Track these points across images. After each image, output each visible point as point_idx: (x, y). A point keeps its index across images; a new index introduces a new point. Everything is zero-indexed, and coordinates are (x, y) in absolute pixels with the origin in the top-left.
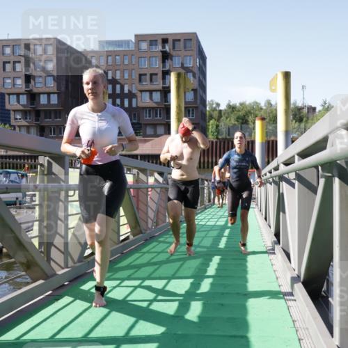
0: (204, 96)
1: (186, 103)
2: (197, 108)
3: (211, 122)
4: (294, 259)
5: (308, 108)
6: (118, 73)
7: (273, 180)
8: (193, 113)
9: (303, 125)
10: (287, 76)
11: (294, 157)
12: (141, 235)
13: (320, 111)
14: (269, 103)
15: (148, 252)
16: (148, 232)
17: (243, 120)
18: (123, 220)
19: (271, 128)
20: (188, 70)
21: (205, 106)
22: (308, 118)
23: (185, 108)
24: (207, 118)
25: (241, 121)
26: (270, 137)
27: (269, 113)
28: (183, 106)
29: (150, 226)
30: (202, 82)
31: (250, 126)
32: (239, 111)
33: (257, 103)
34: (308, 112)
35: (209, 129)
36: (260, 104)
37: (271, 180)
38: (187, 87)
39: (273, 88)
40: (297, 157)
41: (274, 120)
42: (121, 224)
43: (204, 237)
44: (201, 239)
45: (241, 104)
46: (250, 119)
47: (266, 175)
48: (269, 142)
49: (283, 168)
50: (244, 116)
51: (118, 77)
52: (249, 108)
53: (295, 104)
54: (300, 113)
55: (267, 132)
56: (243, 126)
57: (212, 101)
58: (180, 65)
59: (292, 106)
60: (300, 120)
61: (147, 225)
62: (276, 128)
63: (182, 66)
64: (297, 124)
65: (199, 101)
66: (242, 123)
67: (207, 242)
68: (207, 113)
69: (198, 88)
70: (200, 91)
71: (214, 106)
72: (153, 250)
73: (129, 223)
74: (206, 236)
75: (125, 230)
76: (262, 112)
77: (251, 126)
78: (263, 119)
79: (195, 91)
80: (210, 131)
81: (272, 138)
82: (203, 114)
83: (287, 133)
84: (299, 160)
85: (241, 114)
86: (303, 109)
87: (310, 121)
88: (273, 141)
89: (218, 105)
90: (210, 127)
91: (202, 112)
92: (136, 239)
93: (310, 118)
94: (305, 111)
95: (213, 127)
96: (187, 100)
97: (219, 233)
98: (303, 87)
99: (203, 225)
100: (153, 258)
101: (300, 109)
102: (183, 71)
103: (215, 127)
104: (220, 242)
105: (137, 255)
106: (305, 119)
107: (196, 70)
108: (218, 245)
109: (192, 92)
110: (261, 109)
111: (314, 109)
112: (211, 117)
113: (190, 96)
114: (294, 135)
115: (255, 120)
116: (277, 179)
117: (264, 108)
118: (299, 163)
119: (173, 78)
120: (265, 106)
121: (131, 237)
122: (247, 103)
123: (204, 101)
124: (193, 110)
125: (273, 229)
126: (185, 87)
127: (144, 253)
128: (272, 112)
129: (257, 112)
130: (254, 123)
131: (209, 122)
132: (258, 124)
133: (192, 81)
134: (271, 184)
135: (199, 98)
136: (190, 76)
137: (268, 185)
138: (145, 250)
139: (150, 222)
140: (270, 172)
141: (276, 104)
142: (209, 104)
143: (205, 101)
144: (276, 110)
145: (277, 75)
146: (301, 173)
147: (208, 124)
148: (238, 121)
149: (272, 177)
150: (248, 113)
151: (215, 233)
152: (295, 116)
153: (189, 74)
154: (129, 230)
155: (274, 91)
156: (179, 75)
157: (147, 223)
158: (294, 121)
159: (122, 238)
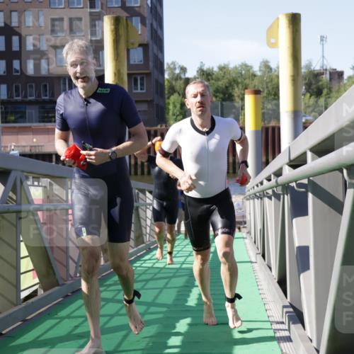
0: (160, 55)
1: (130, 66)
2: (148, 75)
3: (172, 98)
4: (310, 322)
5: (330, 73)
6: (15, 15)
7: (273, 191)
8: (142, 84)
9: (322, 101)
10: (295, 20)
11: (305, 154)
12: (57, 288)
13: (350, 78)
14: (266, 66)
15: (68, 317)
16: (69, 282)
17: (224, 94)
18: (26, 264)
19: (269, 106)
20: (132, 12)
21: (162, 72)
22: (330, 90)
23: (129, 75)
24: (166, 92)
25: (221, 96)
26: (269, 122)
27: (267, 83)
28: (125, 71)
29: (72, 272)
30: (156, 32)
31: (236, 104)
32: (218, 79)
33: (246, 66)
34: (331, 79)
35: (169, 110)
36: (251, 67)
37: (270, 192)
38: (132, 41)
39: (273, 41)
40: (309, 155)
41: (275, 94)
42: (22, 271)
43: (161, 290)
44: (156, 292)
45: (222, 68)
46: (236, 92)
47: (262, 183)
48: (267, 129)
49: (288, 173)
50: (227, 87)
51: (15, 23)
52: (234, 76)
53: (308, 66)
54: (318, 81)
55: (263, 114)
56: (224, 103)
57: (173, 63)
58: (120, 5)
59: (303, 70)
60: (318, 93)
61: (68, 270)
62: (278, 106)
63: (124, 7)
64: (313, 100)
65: (151, 64)
66: (224, 100)
67: (168, 297)
68: (166, 83)
69: (151, 43)
70: (153, 48)
71: (177, 71)
72: (76, 314)
73: (36, 269)
74: (165, 287)
75: (29, 281)
76: (256, 82)
77: (238, 104)
78: (257, 92)
79: (145, 46)
80: (171, 113)
81: (273, 124)
82: (160, 86)
83: (296, 114)
84: (313, 159)
85: (221, 84)
86: (323, 74)
87: (334, 94)
88: (274, 128)
89: (184, 70)
90: (171, 107)
91: (157, 81)
92: (48, 295)
93: (333, 90)
94: (326, 77)
95: (175, 106)
96: (132, 62)
97: (187, 282)
98: (322, 39)
99: (161, 269)
100: (76, 327)
101: (317, 75)
102: (124, 14)
103: (178, 106)
104: (189, 296)
105: (49, 323)
106: (325, 91)
107: (146, 13)
108: (187, 301)
109: (141, 49)
110: (254, 75)
111: (341, 74)
112: (173, 90)
113: (137, 56)
114: (309, 118)
115: (244, 94)
116: (279, 190)
117: (259, 73)
118: (314, 164)
119: (107, 25)
120: (260, 70)
121: (41, 292)
122: (231, 66)
123: (159, 64)
124: (142, 79)
125: (275, 273)
126: (127, 41)
127: (62, 319)
128: (271, 80)
129: (247, 81)
130: (243, 99)
131: (168, 98)
132: (249, 100)
133: (140, 31)
134: (270, 198)
135: (151, 58)
136: (136, 21)
137: (266, 200)
138: (63, 313)
139: (72, 266)
140: (269, 179)
141: (278, 68)
142: (169, 67)
143: (162, 64)
144: (278, 77)
145: (278, 19)
146: (317, 180)
147: (167, 101)
148: (216, 97)
149: (271, 188)
150: (233, 82)
151: (180, 282)
152: (309, 86)
153: (134, 18)
154: (37, 280)
155: (273, 45)
156: (117, 21)
157: (67, 267)
158: (308, 95)
159: (23, 295)
